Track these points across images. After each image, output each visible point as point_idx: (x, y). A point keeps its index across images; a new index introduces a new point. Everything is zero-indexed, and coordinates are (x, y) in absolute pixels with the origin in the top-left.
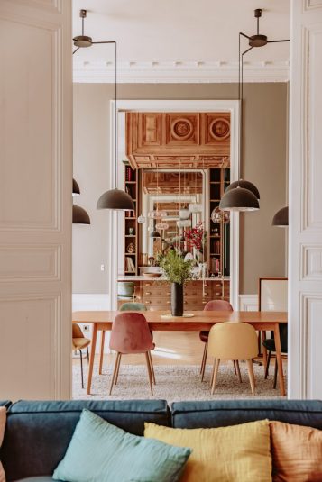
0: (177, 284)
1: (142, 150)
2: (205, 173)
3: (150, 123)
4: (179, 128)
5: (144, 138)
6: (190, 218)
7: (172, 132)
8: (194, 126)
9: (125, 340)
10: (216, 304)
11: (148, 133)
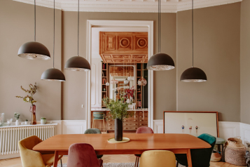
0: (118, 120)
1: (107, 52)
2: (135, 67)
3: (110, 39)
4: (124, 42)
5: (108, 47)
6: (128, 84)
7: (120, 44)
8: (130, 42)
9: (78, 164)
10: (143, 129)
11: (109, 44)
